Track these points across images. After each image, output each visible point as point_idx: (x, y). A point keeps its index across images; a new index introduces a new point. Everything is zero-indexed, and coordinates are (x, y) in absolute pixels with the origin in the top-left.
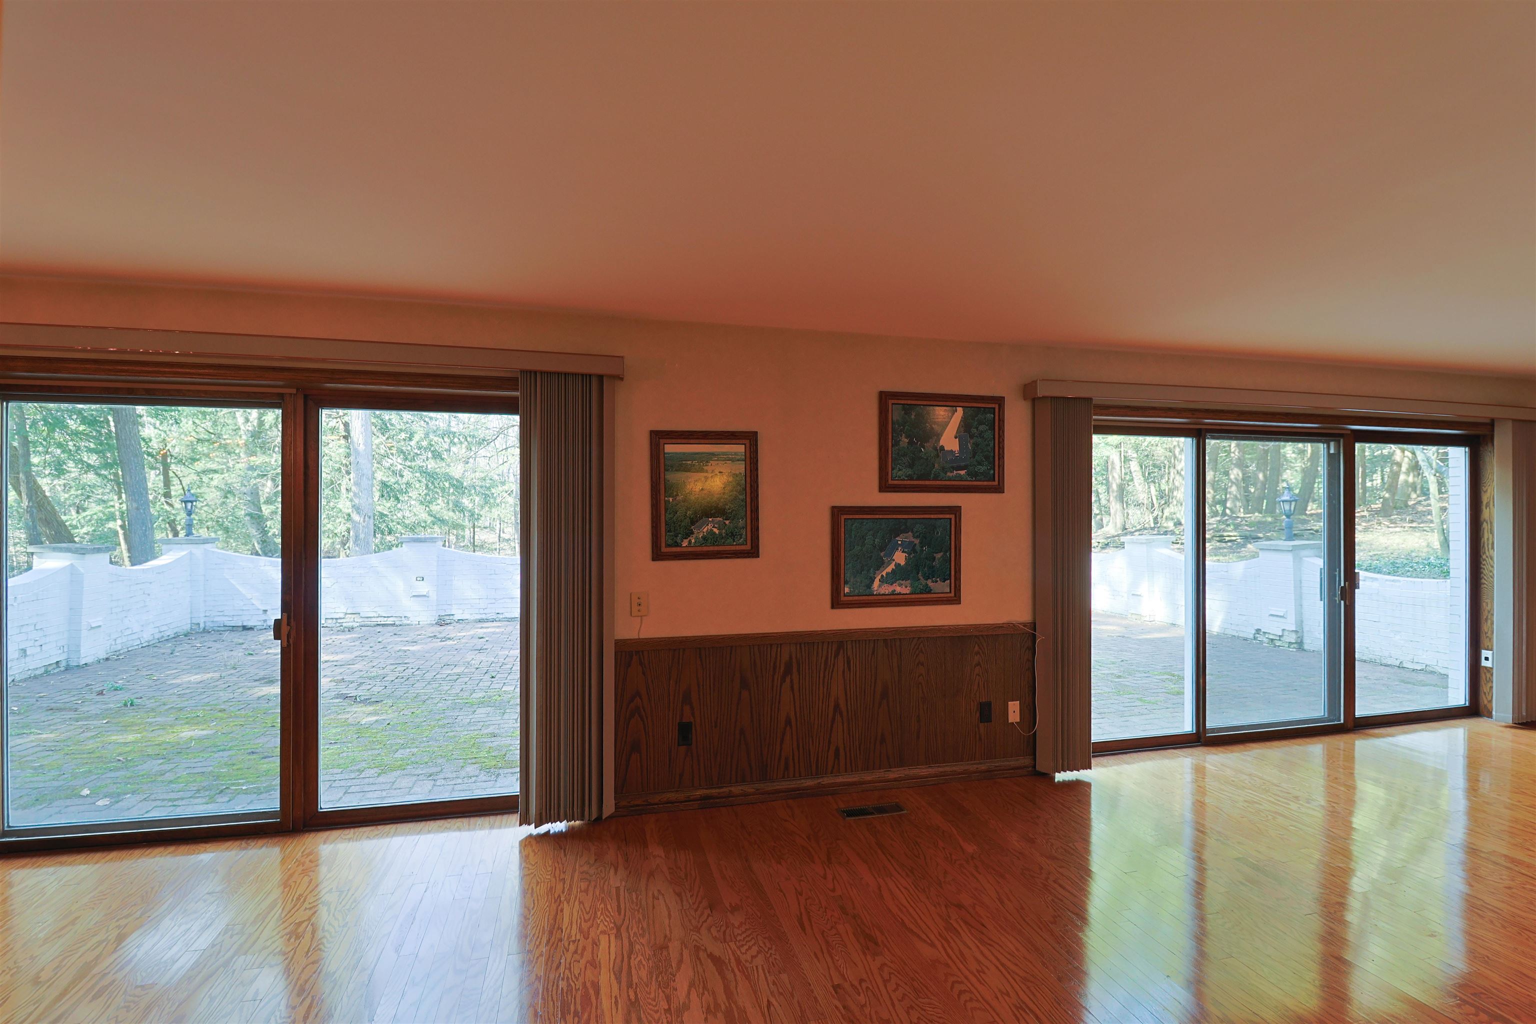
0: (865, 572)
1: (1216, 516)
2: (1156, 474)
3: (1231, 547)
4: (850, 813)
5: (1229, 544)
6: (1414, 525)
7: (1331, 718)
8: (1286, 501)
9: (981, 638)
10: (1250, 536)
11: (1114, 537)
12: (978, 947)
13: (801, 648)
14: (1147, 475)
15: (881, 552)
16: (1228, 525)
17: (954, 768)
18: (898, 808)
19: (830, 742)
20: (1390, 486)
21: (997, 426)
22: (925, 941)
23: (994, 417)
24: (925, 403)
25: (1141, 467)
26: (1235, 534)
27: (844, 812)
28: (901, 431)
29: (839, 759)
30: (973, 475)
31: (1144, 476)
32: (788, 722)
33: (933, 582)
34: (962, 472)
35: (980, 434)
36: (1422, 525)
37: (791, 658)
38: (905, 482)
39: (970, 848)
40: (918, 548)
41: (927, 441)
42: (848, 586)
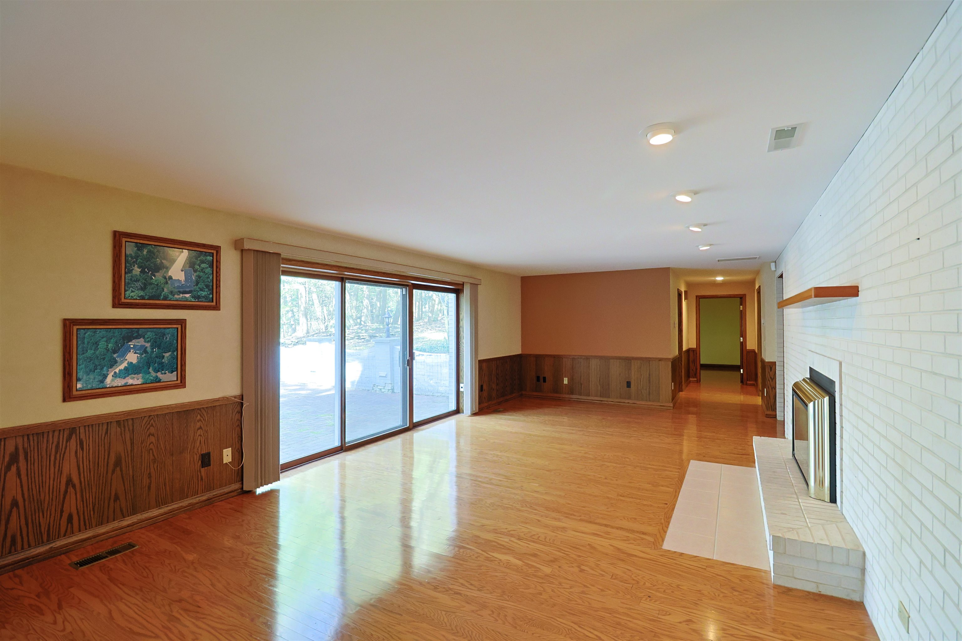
0: (98, 370)
1: (357, 325)
2: (327, 301)
3: (363, 342)
4: (82, 564)
5: (363, 340)
6: (440, 329)
7: (404, 425)
8: (387, 317)
9: (202, 410)
10: (372, 336)
11: (301, 338)
12: (194, 623)
13: (28, 439)
14: (321, 302)
15: (114, 353)
16: (362, 330)
17: (181, 504)
18: (131, 546)
19: (62, 511)
20: (431, 310)
21: (215, 265)
22: (150, 637)
23: (213, 259)
24: (156, 244)
25: (318, 297)
26: (365, 335)
27: (78, 563)
28: (134, 262)
29: (72, 524)
30: (198, 298)
31: (320, 302)
32: (15, 503)
33: (162, 374)
34: (187, 296)
35: (202, 270)
36: (443, 329)
37: (17, 448)
38: (137, 301)
39: (190, 557)
40: (149, 350)
41: (158, 272)
42: (81, 382)
